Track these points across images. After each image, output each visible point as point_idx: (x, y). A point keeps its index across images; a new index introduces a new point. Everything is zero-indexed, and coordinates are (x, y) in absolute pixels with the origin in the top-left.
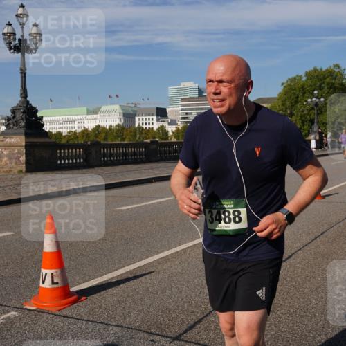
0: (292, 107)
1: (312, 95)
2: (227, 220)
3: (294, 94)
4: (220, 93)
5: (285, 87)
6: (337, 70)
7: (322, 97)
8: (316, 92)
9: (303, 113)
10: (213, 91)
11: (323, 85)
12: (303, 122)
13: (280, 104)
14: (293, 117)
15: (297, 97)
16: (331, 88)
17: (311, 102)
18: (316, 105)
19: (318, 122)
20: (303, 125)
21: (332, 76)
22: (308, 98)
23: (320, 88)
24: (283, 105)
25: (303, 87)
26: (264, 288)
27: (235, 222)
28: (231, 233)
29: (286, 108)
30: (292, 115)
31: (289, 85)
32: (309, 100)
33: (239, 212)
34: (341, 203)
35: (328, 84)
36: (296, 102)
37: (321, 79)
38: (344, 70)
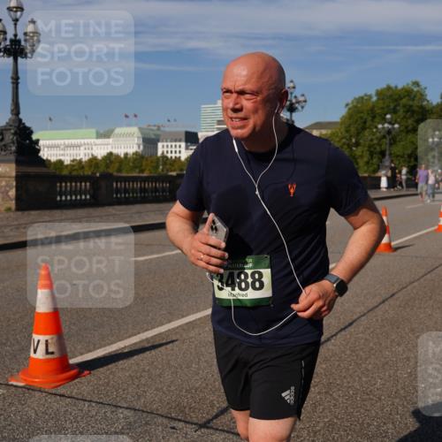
0: (358, 134)
1: (384, 120)
2: (243, 285)
3: (361, 118)
4: (240, 110)
5: (350, 109)
6: (415, 89)
7: (396, 122)
8: (388, 116)
9: (372, 143)
10: (231, 105)
11: (398, 108)
12: (372, 154)
13: (343, 130)
14: (359, 148)
15: (365, 122)
16: (408, 111)
17: (383, 128)
18: (389, 132)
19: (390, 154)
20: (372, 158)
21: (408, 95)
22: (379, 123)
23: (394, 111)
24: (347, 131)
25: (372, 110)
26: (293, 388)
27: (254, 288)
28: (249, 305)
29: (351, 136)
30: (357, 144)
31: (356, 107)
32: (380, 126)
33: (261, 275)
34: (417, 257)
35: (404, 106)
36: (364, 129)
37: (396, 100)
38: (426, 88)
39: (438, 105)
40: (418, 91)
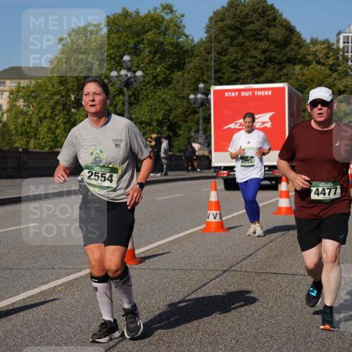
1: (120, 65)
6: (167, 17)
7: (138, 68)
8: (126, 58)
11: (141, 46)
16: (156, 53)
18: (128, 83)
21: (158, 28)
23: (136, 52)
29: (68, 90)
32: (114, 74)
35: (151, 43)
37: (138, 34)
38: (183, 16)
39: (201, 43)
40: (171, 20)
